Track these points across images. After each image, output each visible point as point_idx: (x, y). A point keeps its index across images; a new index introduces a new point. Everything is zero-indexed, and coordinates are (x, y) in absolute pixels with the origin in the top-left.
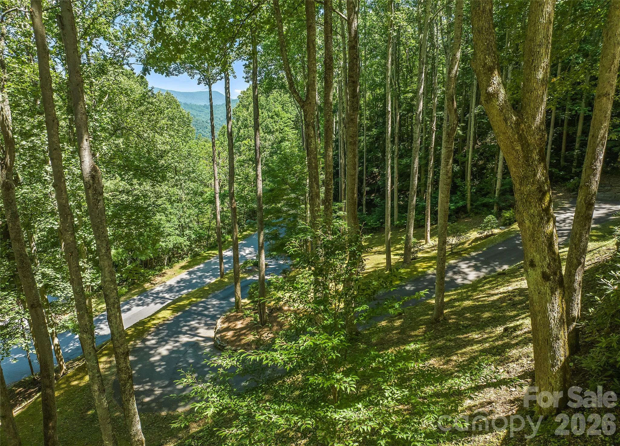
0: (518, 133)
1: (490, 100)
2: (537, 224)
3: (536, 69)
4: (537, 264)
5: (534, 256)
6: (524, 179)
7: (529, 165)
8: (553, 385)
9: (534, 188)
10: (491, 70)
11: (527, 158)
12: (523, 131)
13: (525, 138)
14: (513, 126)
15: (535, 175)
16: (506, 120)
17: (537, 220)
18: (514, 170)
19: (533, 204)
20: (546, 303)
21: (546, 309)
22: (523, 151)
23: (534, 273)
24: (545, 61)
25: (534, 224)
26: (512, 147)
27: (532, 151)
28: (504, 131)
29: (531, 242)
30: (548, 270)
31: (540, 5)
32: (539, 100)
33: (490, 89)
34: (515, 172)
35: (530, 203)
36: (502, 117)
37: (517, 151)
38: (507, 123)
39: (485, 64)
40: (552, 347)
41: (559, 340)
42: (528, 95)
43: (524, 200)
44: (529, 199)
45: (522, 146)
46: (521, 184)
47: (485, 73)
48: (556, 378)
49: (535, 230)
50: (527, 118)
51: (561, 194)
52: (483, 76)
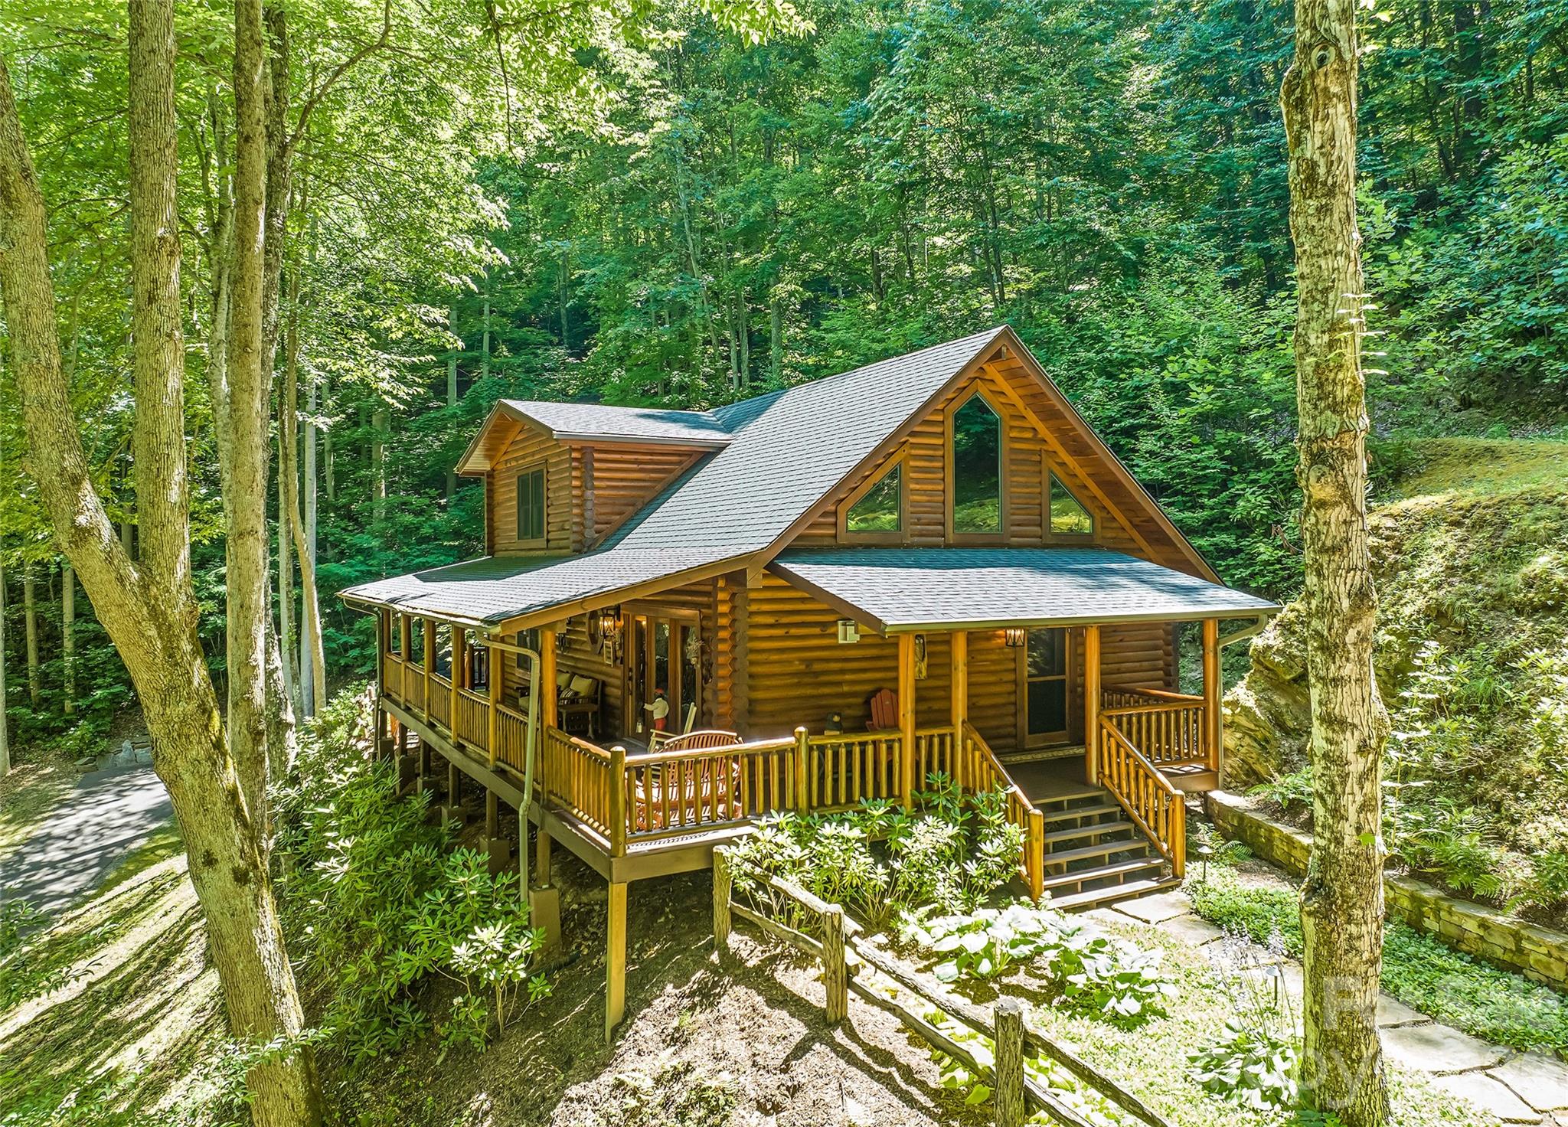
0: (147, 604)
1: (84, 540)
2: (207, 777)
3: (166, 484)
4: (219, 857)
5: (210, 843)
6: (168, 694)
7: (177, 664)
8: (291, 1095)
9: (192, 707)
10: (76, 481)
11: (170, 652)
12: (156, 599)
13: (164, 613)
14: (136, 589)
15: (190, 682)
16: (121, 580)
17: (206, 767)
18: (146, 677)
19: (194, 739)
20: (249, 930)
21: (252, 941)
22: (161, 638)
23: (216, 877)
24: (178, 473)
25: (202, 777)
26: (140, 632)
27: (178, 637)
28: (118, 601)
29: (200, 816)
30: (241, 863)
31: (160, 375)
32: (178, 542)
33: (81, 520)
34: (149, 682)
35: (188, 737)
36: (114, 574)
37: (149, 639)
38: (124, 586)
39: (64, 469)
40: (276, 1016)
41: (284, 995)
42: (155, 532)
43: (175, 735)
44: (186, 730)
45: (159, 628)
46: (164, 703)
47: (64, 488)
48: (294, 1078)
49: (205, 790)
50: (160, 574)
51: (49, 770)
52: (60, 493)
